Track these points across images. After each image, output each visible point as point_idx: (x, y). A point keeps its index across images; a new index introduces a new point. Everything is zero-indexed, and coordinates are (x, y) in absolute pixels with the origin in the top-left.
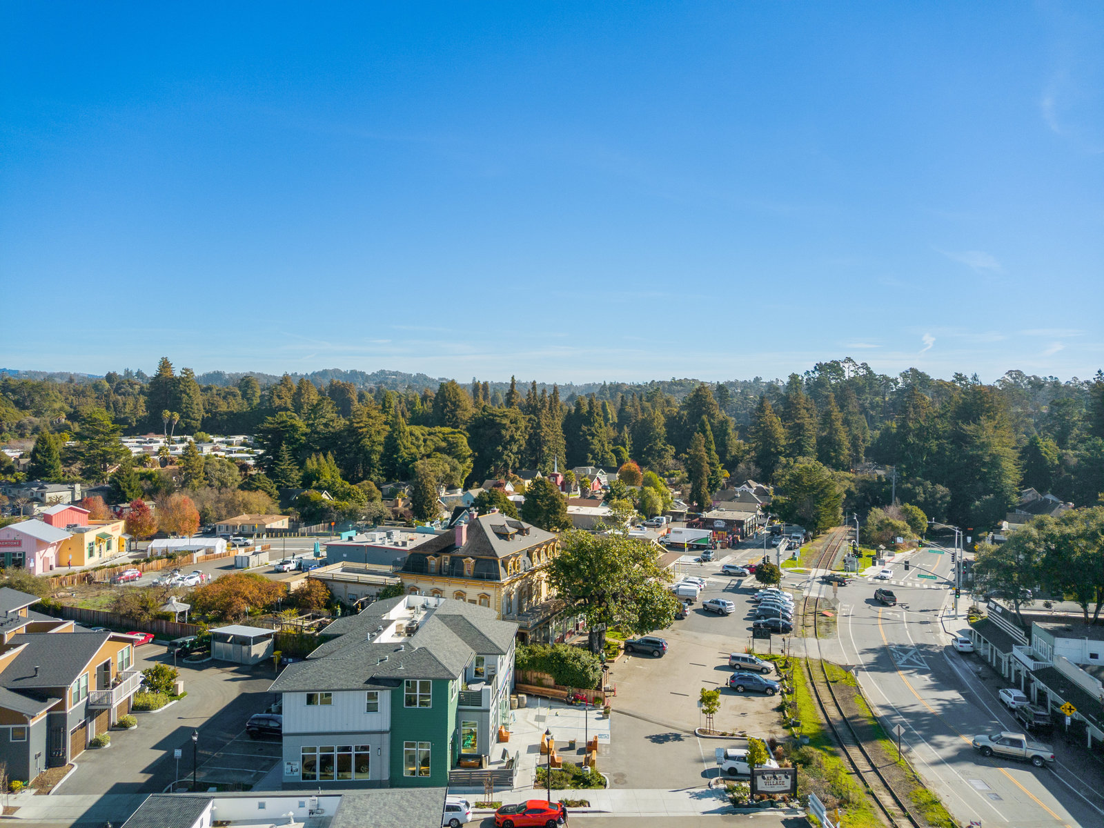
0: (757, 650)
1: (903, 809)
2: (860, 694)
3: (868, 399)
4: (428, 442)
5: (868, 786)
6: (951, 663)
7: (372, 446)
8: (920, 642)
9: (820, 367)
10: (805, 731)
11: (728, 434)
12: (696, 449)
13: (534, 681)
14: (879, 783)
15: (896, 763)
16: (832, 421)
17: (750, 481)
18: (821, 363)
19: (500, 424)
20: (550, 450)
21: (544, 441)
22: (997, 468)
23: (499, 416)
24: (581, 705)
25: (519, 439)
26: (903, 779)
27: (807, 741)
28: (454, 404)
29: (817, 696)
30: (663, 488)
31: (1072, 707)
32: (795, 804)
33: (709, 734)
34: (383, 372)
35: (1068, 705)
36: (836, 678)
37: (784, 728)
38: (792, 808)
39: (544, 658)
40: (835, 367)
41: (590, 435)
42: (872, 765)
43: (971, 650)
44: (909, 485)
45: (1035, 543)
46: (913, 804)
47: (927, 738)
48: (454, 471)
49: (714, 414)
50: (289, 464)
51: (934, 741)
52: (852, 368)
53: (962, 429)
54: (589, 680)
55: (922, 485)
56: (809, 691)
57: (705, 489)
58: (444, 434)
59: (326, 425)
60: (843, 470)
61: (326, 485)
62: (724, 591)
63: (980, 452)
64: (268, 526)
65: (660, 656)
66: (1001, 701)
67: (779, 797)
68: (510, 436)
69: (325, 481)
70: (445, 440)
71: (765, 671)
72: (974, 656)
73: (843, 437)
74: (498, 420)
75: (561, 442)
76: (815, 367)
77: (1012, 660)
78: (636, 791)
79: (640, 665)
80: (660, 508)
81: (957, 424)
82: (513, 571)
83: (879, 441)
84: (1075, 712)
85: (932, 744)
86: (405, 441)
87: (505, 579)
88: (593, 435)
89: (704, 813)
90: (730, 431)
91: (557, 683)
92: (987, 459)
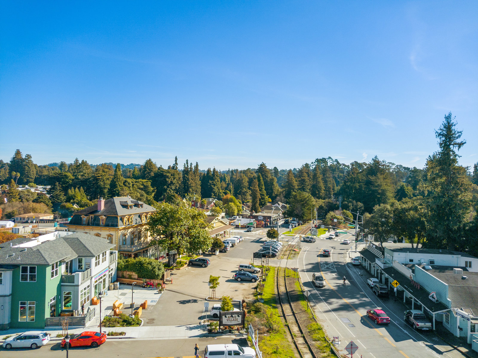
0: (255, 264)
1: (302, 333)
2: (299, 281)
3: (337, 174)
4: (135, 186)
5: (287, 322)
6: (348, 269)
7: (104, 185)
8: (335, 261)
9: (318, 160)
10: (263, 297)
11: (274, 185)
12: (254, 187)
13: (127, 276)
14: (294, 321)
15: (306, 311)
16: (317, 178)
17: (279, 202)
18: (318, 159)
19: (166, 175)
20: (193, 190)
21: (190, 186)
22: (385, 196)
23: (165, 172)
24: (149, 287)
25: (175, 183)
26: (307, 318)
27: (263, 301)
28: (149, 169)
29: (277, 282)
30: (238, 204)
31: (397, 283)
32: (244, 331)
33: (213, 299)
34: (132, 164)
35: (395, 281)
36: (289, 275)
37: (254, 296)
38: (241, 333)
39: (132, 264)
40: (324, 160)
41: (213, 185)
42: (293, 313)
43: (359, 264)
44: (346, 202)
45: (389, 212)
46: (308, 331)
47: (326, 300)
48: (142, 197)
49: (268, 176)
50: (60, 192)
51: (329, 301)
52: (331, 161)
53: (369, 178)
54: (156, 275)
55: (352, 202)
56: (274, 280)
57: (258, 205)
58: (142, 182)
59: (82, 175)
60: (322, 199)
61: (77, 201)
62: (251, 242)
63: (377, 189)
64: (41, 218)
65: (206, 267)
66: (368, 284)
67: (236, 327)
68: (171, 182)
69: (77, 200)
70: (143, 185)
71: (255, 272)
72: (360, 266)
73: (322, 185)
74: (165, 174)
75: (199, 187)
76: (315, 161)
77: (375, 266)
78: (156, 327)
79: (194, 271)
80: (236, 212)
81: (368, 177)
82: (127, 223)
83: (340, 190)
84: (399, 285)
85: (327, 303)
86: (120, 183)
87: (121, 226)
88: (214, 185)
89: (190, 337)
90: (274, 183)
91: (138, 277)
92: (380, 191)
